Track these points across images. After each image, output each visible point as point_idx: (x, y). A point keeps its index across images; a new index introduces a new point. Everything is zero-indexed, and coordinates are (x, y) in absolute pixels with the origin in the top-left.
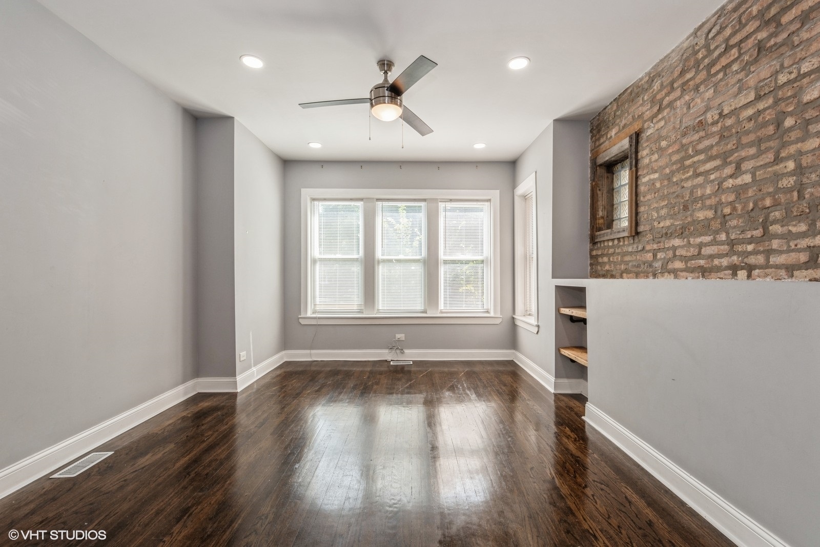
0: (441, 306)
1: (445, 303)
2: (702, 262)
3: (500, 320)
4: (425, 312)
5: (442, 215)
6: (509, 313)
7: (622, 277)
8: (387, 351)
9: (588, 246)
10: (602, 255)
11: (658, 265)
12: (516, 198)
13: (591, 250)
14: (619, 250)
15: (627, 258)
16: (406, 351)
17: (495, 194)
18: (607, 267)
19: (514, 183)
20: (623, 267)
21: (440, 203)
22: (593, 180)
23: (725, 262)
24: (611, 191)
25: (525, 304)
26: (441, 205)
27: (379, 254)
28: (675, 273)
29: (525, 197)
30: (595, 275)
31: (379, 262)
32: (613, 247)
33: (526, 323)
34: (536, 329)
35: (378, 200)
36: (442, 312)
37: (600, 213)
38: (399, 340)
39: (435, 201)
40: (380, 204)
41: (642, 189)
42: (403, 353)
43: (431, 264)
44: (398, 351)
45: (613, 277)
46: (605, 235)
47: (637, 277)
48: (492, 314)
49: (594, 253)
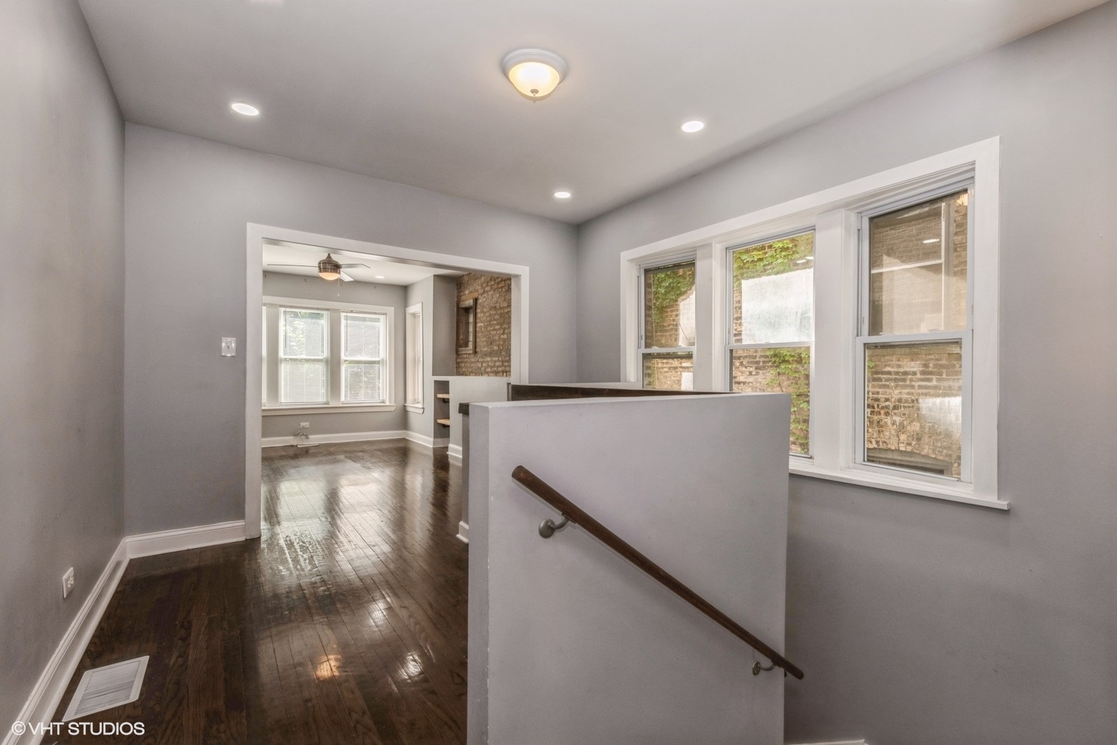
0: (343, 399)
1: (346, 396)
2: (495, 369)
3: (395, 408)
4: (328, 403)
5: (343, 322)
6: (402, 402)
7: (470, 375)
8: (292, 438)
9: (455, 355)
10: (462, 362)
11: (483, 369)
12: (407, 315)
13: (457, 359)
14: (469, 360)
15: (472, 365)
16: (311, 437)
17: (391, 310)
18: (464, 370)
19: (405, 302)
20: (470, 370)
21: (342, 313)
22: (457, 316)
23: (500, 369)
24: (467, 323)
25: (414, 395)
26: (343, 315)
27: (281, 355)
28: (488, 373)
29: (414, 315)
30: (459, 374)
31: (281, 361)
32: (466, 358)
33: (414, 407)
34: (421, 411)
35: (281, 306)
36: (343, 404)
37: (461, 337)
38: (304, 428)
39: (338, 311)
40: (282, 309)
41: (478, 329)
42: (307, 438)
43: (333, 364)
44: (303, 437)
45: (466, 375)
46: (463, 350)
47: (476, 375)
48: (387, 404)
49: (458, 360)
